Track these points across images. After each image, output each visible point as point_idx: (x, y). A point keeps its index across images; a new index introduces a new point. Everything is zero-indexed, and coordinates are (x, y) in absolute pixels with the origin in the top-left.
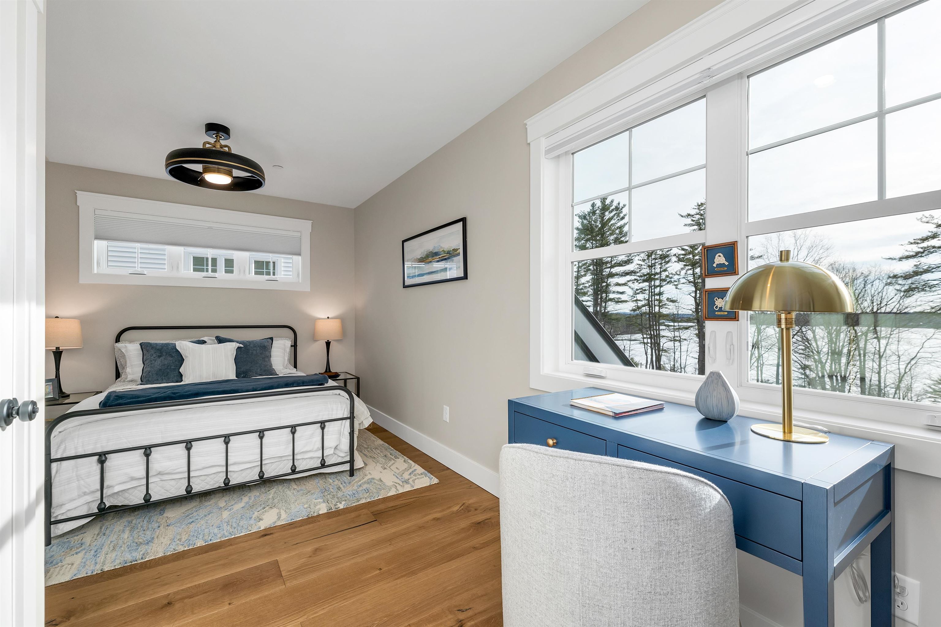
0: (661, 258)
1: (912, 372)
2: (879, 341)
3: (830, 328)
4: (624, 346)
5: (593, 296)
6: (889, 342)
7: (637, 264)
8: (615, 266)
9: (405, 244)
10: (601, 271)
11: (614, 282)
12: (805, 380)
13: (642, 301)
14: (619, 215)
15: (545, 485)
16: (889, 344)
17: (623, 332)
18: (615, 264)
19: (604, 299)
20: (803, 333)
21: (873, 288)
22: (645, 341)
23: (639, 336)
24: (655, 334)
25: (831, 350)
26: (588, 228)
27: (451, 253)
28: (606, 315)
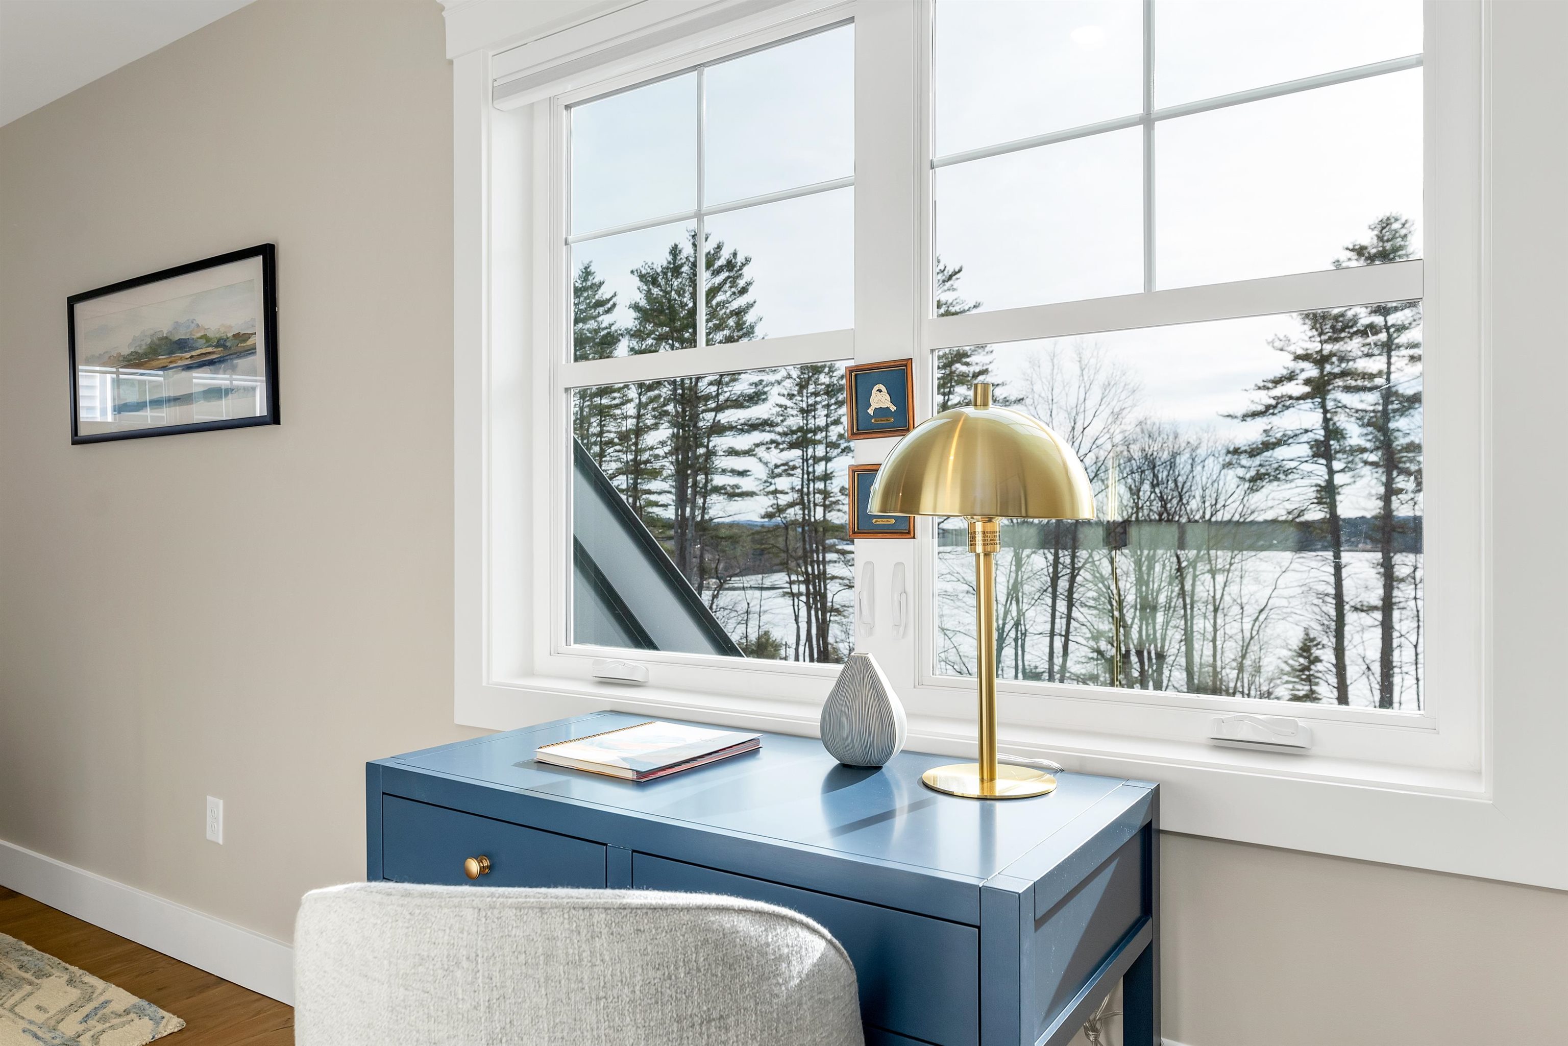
0: (827, 393)
1: (1261, 637)
2: (1214, 578)
3: (1139, 553)
4: (748, 604)
5: (675, 481)
6: (1229, 578)
7: (777, 405)
8: (728, 407)
9: (79, 307)
10: (695, 418)
11: (725, 447)
12: (1099, 662)
13: (787, 493)
14: (735, 282)
15: (402, 989)
16: (1227, 584)
17: (745, 569)
18: (727, 401)
19: (701, 488)
20: (1095, 565)
21: (1204, 473)
22: (795, 589)
23: (780, 579)
24: (816, 573)
25: (1141, 598)
26: (662, 307)
27: (228, 344)
28: (705, 527)
